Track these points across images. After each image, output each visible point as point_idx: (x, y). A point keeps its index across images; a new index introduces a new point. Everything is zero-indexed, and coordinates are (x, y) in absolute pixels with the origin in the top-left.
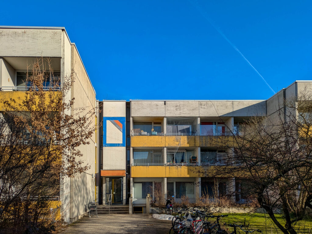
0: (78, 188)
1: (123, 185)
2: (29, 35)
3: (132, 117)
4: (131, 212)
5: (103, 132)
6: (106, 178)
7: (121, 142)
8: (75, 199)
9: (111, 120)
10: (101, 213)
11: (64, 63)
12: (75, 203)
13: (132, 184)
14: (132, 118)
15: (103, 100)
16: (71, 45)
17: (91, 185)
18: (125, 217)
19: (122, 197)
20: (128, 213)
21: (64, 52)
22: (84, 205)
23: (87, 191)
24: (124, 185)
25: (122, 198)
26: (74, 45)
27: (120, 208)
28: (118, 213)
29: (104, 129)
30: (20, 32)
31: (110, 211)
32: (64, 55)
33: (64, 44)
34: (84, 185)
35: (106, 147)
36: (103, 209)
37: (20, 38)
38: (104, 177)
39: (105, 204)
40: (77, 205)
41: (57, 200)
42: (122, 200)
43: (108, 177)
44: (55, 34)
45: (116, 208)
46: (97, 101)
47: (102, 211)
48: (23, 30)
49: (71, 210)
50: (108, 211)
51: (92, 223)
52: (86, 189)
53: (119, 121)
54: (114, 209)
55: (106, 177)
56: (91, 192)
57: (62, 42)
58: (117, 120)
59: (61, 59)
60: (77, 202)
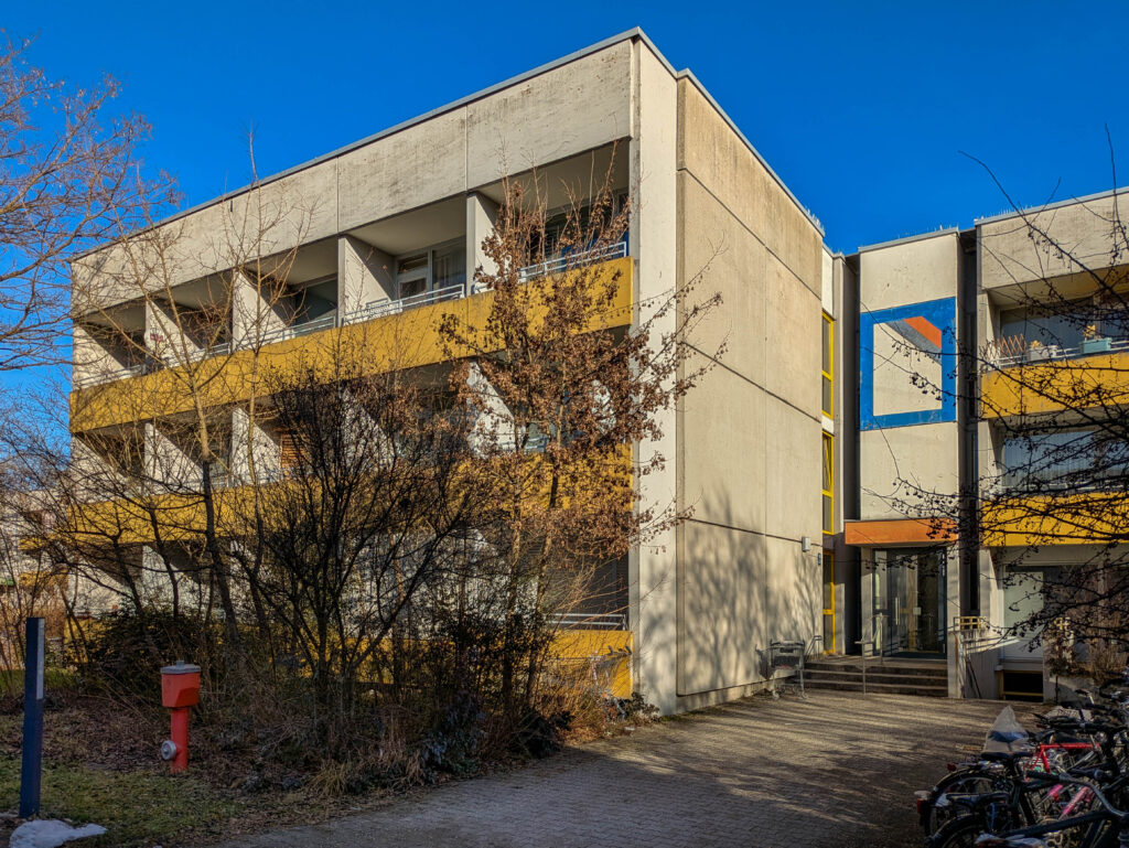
0: (712, 587)
1: (945, 578)
2: (540, 97)
3: (989, 292)
4: (955, 689)
5: (861, 373)
6: (874, 550)
7: (935, 405)
8: (698, 629)
9: (891, 322)
10: (835, 685)
11: (638, 156)
12: (696, 644)
13: (988, 574)
14: (985, 296)
15: (860, 249)
16: (677, 80)
17: (793, 577)
18: (917, 708)
19: (941, 627)
20: (942, 694)
21: (639, 115)
22: (752, 649)
23: (772, 601)
24: (950, 579)
25: (941, 633)
26: (687, 76)
27: (918, 670)
28: (901, 692)
29: (862, 360)
30: (516, 97)
31: (869, 680)
32: (638, 126)
33: (639, 85)
34: (750, 577)
35: (871, 429)
36: (846, 670)
37: (518, 114)
38: (866, 546)
39: (871, 653)
40: (708, 648)
41: (620, 628)
42: (941, 639)
43: (880, 548)
44: (612, 63)
45: (898, 671)
46: (835, 256)
47: (839, 679)
48: (524, 86)
49: (680, 666)
50: (859, 679)
51: (760, 719)
52: (766, 593)
53: (928, 317)
54: (891, 673)
55: (875, 548)
56: (794, 605)
57: (632, 82)
58: (916, 315)
59: (631, 143)
60: (706, 639)
